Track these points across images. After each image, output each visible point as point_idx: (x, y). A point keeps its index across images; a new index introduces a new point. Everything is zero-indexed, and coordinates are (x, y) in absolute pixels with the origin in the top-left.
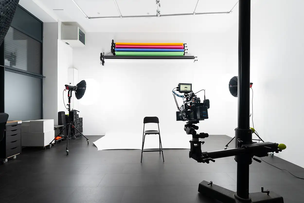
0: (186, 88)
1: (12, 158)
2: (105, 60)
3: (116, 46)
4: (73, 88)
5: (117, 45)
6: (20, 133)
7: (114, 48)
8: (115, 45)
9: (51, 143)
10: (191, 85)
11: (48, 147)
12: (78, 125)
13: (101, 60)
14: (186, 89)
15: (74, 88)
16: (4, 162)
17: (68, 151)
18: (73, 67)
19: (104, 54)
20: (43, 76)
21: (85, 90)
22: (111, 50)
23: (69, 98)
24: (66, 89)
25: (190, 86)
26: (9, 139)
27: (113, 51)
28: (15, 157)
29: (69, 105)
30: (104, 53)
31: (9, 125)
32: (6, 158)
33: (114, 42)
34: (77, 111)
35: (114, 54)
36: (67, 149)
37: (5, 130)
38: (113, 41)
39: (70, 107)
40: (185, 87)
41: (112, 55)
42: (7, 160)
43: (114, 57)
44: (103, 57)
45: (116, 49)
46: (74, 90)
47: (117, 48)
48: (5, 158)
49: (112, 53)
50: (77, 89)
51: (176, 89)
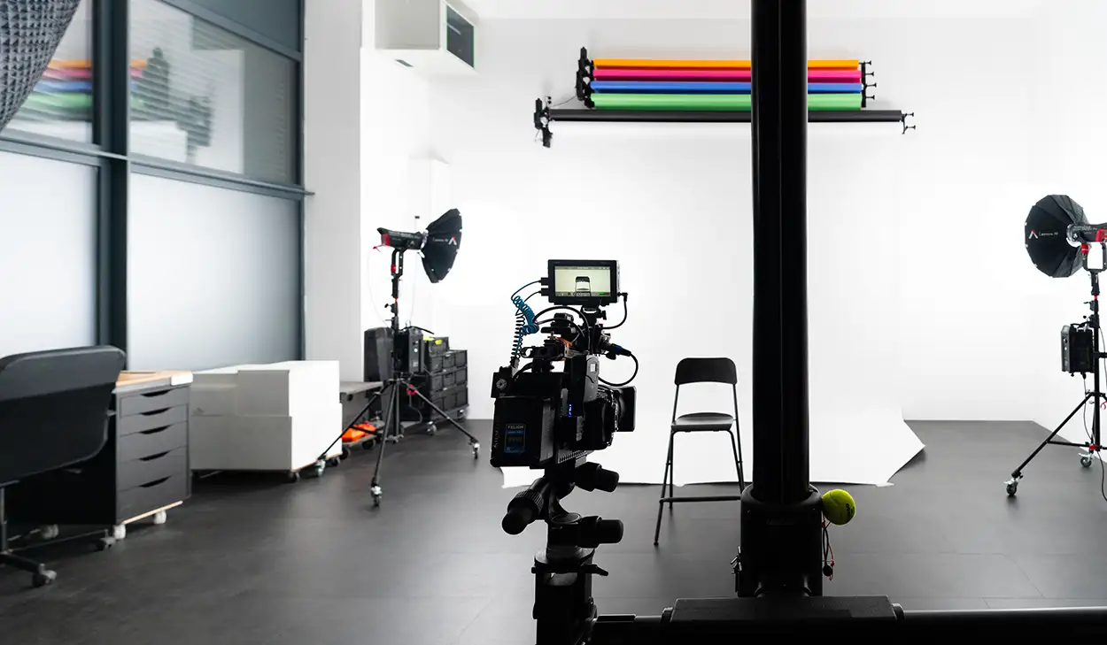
0: (586, 279)
1: (149, 524)
2: (554, 127)
3: (596, 72)
4: (408, 239)
5: (599, 67)
6: (185, 419)
7: (586, 80)
8: (592, 69)
9: (322, 457)
10: (612, 266)
11: (309, 472)
12: (448, 381)
13: (538, 125)
14: (582, 285)
15: (415, 240)
16: (109, 541)
17: (377, 490)
18: (432, 154)
19: (550, 102)
20: (303, 189)
21: (458, 247)
22: (578, 87)
23: (393, 280)
24: (382, 242)
25: (606, 273)
26: (130, 446)
27: (584, 91)
28: (161, 517)
29: (394, 309)
30: (550, 98)
31: (131, 394)
32: (119, 524)
33: (589, 57)
34: (423, 331)
35: (590, 103)
36: (374, 485)
37: (111, 413)
38: (584, 51)
39: (396, 315)
40: (579, 279)
41: (580, 105)
42: (120, 532)
43: (592, 114)
44: (544, 114)
45: (595, 85)
46: (417, 247)
47: (601, 78)
48: (112, 522)
49: (581, 100)
50: (426, 245)
51: (539, 287)
